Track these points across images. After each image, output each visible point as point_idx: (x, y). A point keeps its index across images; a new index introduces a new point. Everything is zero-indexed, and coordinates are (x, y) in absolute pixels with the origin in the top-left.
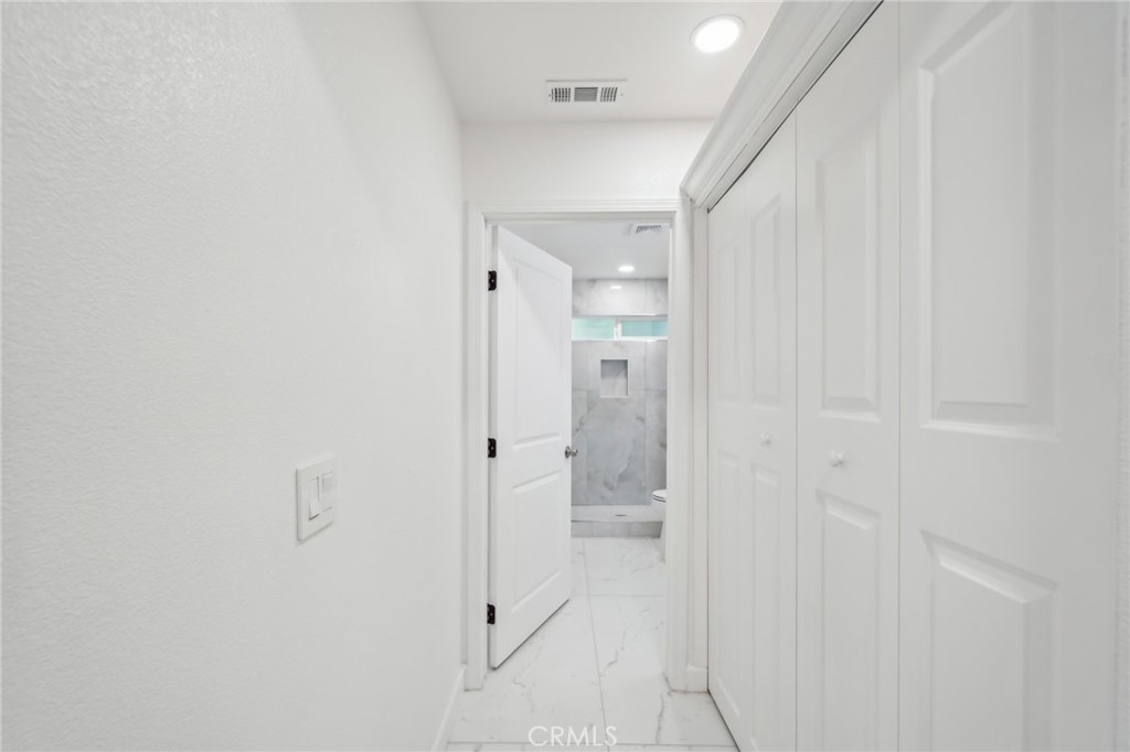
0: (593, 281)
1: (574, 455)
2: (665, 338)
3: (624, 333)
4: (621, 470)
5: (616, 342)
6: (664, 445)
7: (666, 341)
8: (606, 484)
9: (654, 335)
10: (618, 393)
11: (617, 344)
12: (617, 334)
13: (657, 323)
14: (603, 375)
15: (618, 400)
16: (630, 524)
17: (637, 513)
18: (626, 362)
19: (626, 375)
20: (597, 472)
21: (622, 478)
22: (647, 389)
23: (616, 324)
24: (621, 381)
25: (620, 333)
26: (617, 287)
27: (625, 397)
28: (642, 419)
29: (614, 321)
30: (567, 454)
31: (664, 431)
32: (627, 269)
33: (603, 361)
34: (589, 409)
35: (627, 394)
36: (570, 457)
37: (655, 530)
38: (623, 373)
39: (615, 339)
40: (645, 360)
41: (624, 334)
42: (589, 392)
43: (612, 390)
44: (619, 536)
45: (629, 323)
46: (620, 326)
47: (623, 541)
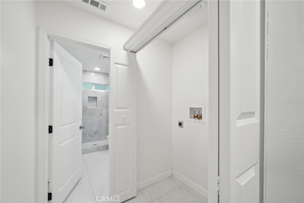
1: (83, 128)
2: (108, 91)
3: (96, 89)
4: (95, 131)
5: (93, 91)
6: (108, 122)
7: (108, 92)
8: (90, 135)
9: (104, 89)
10: (94, 107)
12: (94, 89)
13: (105, 86)
14: (89, 101)
15: (93, 109)
16: (99, 147)
17: (101, 143)
18: (96, 97)
19: (96, 101)
20: (86, 132)
21: (95, 133)
22: (103, 106)
23: (93, 86)
24: (95, 103)
26: (93, 74)
27: (96, 108)
28: (101, 115)
30: (80, 128)
31: (108, 118)
32: (97, 69)
33: (89, 97)
34: (84, 112)
35: (97, 107)
36: (82, 129)
37: (107, 148)
38: (96, 100)
39: (93, 90)
40: (102, 97)
43: (91, 106)
44: (95, 151)
45: (98, 86)
46: (94, 86)
47: (97, 153)
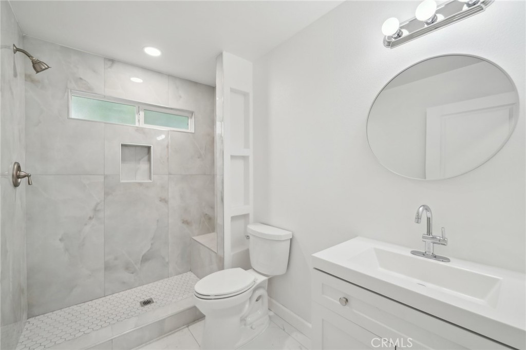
0: (112, 61)
4: (143, 253)
5: (138, 128)
8: (127, 268)
10: (142, 178)
11: (138, 130)
12: (139, 121)
14: (124, 160)
15: (141, 184)
18: (149, 148)
19: (149, 160)
20: (116, 259)
21: (145, 259)
22: (170, 174)
23: (138, 111)
24: (143, 165)
25: (142, 120)
27: (146, 181)
28: (164, 201)
29: (135, 109)
32: (153, 52)
33: (123, 145)
34: (107, 194)
35: (150, 178)
38: (146, 158)
39: (137, 125)
41: (146, 122)
42: (106, 177)
43: (133, 174)
45: (154, 112)
46: (142, 113)
